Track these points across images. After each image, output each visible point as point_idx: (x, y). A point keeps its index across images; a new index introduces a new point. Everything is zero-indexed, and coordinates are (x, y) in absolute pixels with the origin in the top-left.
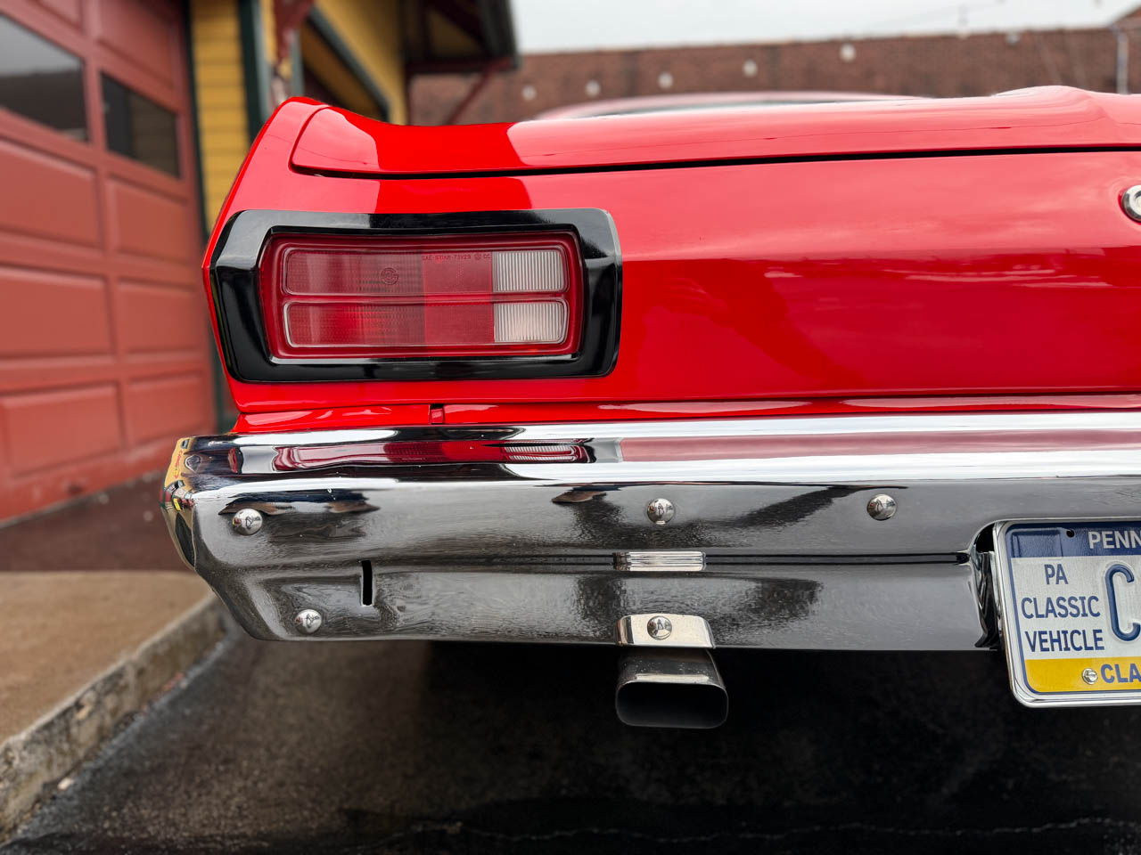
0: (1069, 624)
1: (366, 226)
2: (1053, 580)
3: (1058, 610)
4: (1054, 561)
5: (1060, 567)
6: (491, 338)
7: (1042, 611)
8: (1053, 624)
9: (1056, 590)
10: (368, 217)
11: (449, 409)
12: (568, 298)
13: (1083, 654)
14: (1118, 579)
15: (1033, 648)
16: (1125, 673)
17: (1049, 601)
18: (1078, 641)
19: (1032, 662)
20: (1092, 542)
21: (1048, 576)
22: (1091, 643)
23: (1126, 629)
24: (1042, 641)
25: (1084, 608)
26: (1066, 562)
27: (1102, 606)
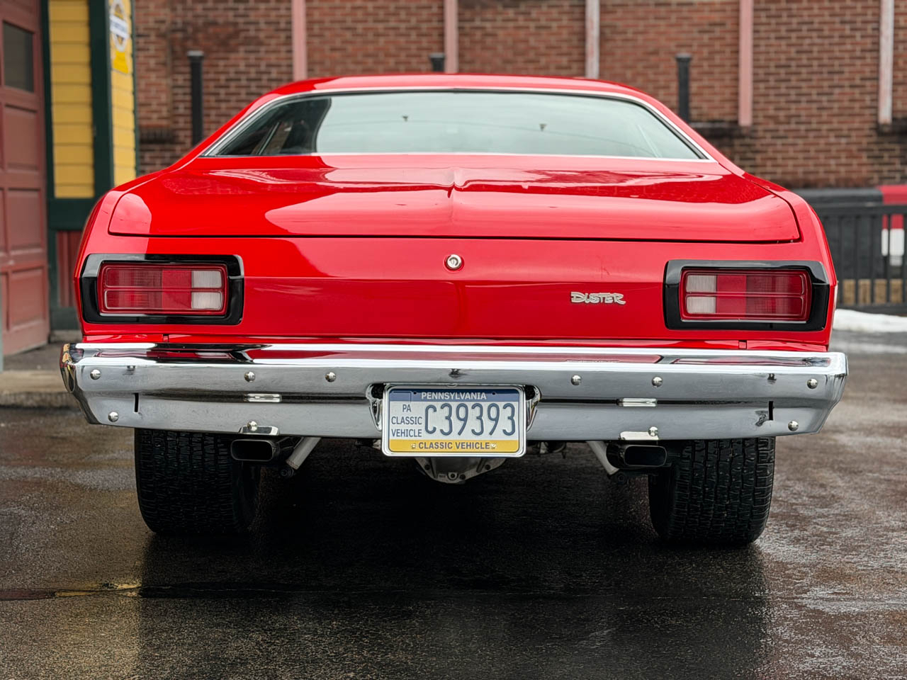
0: (409, 427)
1: (142, 258)
2: (405, 410)
3: (406, 421)
4: (407, 403)
5: (409, 406)
6: (190, 307)
7: (399, 422)
8: (403, 427)
9: (406, 414)
10: (144, 256)
11: (171, 336)
12: (223, 291)
13: (413, 438)
14: (431, 411)
15: (394, 435)
16: (428, 446)
17: (403, 418)
18: (412, 433)
19: (392, 440)
20: (423, 396)
21: (404, 409)
22: (417, 434)
23: (430, 429)
24: (398, 433)
25: (415, 421)
26: (412, 404)
27: (423, 421)
